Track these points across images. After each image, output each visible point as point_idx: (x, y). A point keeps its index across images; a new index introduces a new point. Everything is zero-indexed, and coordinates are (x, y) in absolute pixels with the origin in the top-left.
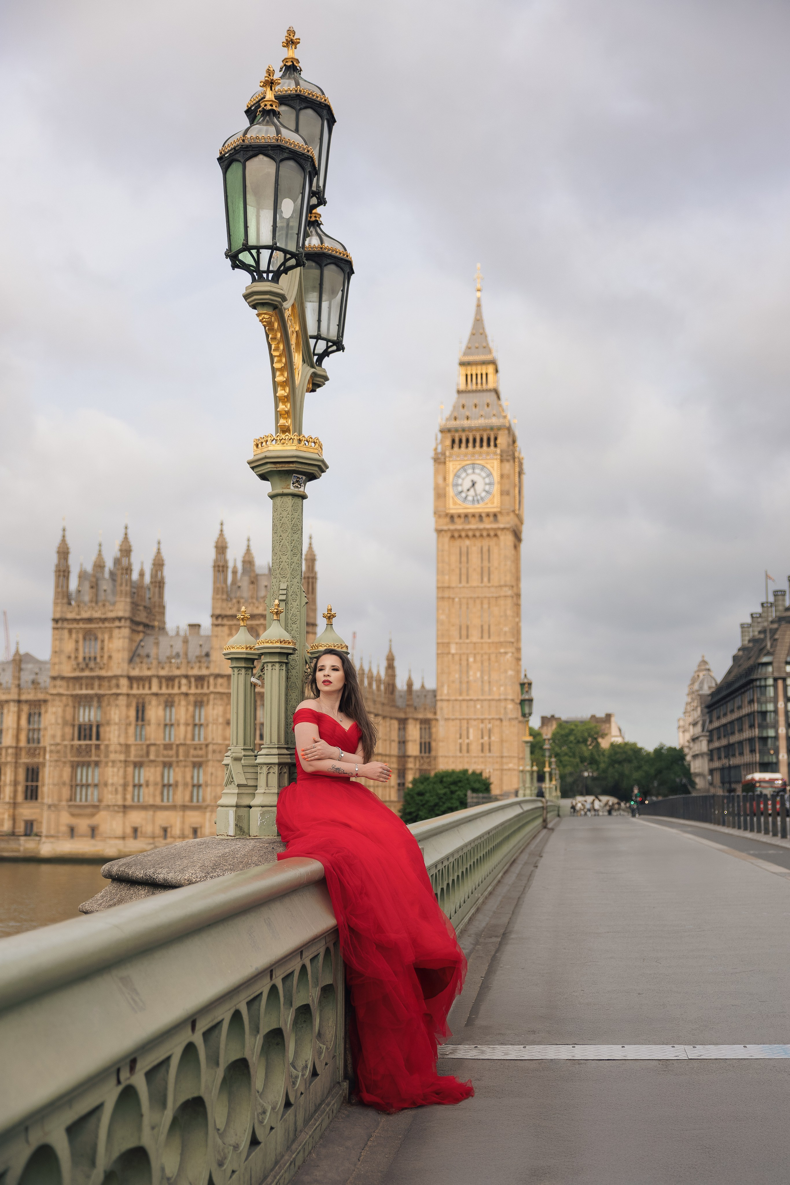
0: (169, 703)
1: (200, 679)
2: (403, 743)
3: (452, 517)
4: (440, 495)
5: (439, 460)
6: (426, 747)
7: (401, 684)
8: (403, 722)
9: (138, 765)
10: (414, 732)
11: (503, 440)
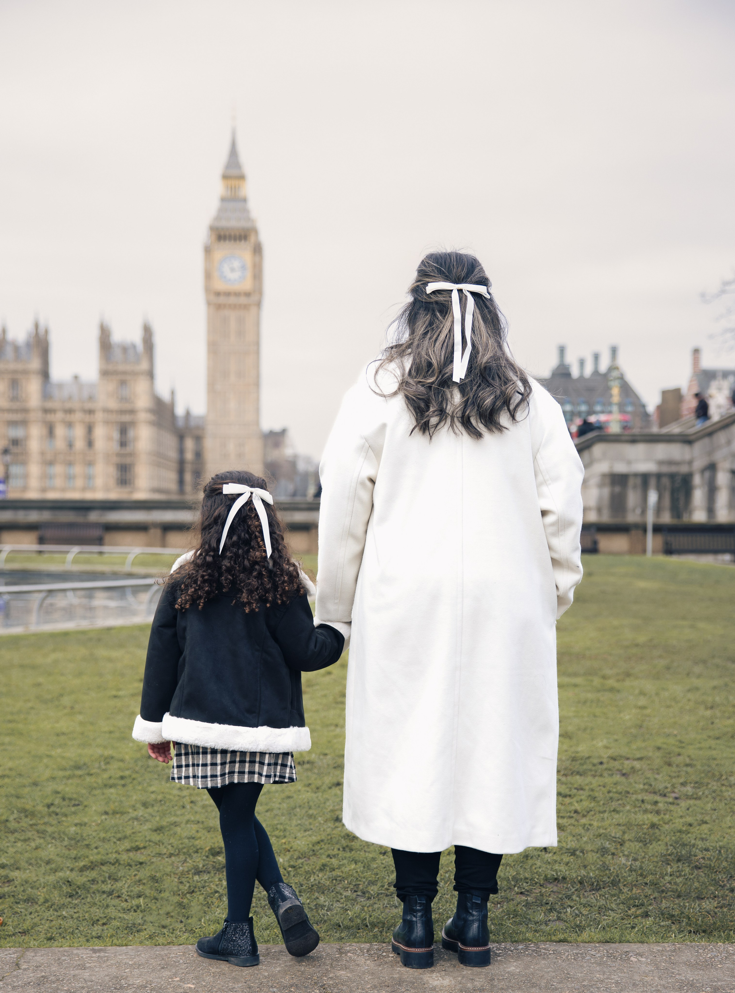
0: (70, 425)
1: (91, 412)
2: (181, 451)
3: (218, 294)
4: (208, 276)
5: (208, 251)
6: (199, 455)
7: (180, 411)
8: (181, 437)
9: (51, 463)
10: (189, 444)
11: (252, 239)
